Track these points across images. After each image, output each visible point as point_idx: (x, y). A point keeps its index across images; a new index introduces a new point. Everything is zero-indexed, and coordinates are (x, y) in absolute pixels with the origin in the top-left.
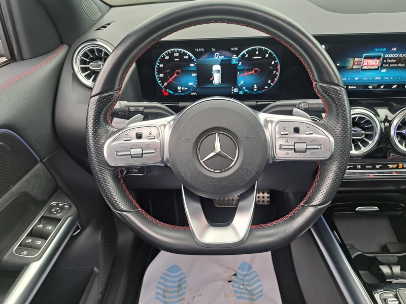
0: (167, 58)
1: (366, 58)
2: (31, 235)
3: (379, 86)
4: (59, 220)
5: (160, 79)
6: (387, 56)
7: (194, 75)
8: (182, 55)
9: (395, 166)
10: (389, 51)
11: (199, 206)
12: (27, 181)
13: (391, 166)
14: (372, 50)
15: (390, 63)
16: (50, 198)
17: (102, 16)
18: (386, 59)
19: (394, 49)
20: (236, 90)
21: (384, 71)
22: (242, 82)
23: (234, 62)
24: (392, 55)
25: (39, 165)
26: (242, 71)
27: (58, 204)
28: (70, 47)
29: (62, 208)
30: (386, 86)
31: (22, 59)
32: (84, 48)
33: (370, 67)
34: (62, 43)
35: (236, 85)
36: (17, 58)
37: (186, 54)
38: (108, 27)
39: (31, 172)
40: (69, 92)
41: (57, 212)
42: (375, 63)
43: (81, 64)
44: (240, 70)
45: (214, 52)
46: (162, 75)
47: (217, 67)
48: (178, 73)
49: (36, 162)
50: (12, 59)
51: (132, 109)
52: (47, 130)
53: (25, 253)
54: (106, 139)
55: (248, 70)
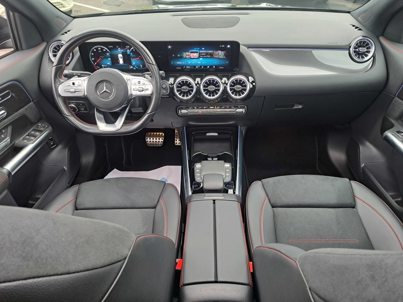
0: (95, 50)
1: (191, 52)
2: (28, 135)
3: (201, 67)
4: (42, 131)
5: (93, 61)
6: (201, 52)
7: (109, 59)
8: (102, 49)
9: (213, 108)
10: (201, 49)
11: (102, 116)
12: (26, 109)
13: (211, 108)
14: (193, 49)
15: (203, 55)
16: (38, 122)
17: (67, 25)
18: (201, 53)
19: (203, 49)
20: (132, 67)
21: (201, 59)
22: (134, 63)
23: (128, 53)
24: (203, 52)
25: (31, 103)
26: (133, 57)
27: (42, 125)
28: (48, 43)
29: (44, 127)
30: (204, 67)
31: (22, 50)
32: (54, 44)
33: (194, 57)
34: (43, 41)
35: (131, 65)
36: (19, 49)
37: (104, 49)
38: (68, 32)
39: (28, 105)
40: (46, 66)
41: (41, 128)
42: (196, 55)
43: (53, 52)
44: (132, 57)
45: (118, 48)
46: (93, 59)
47: (120, 56)
48: (101, 58)
49: (30, 102)
50: (17, 49)
51: (74, 74)
52: (36, 85)
53: (26, 141)
54: (59, 85)
55: (136, 57)
